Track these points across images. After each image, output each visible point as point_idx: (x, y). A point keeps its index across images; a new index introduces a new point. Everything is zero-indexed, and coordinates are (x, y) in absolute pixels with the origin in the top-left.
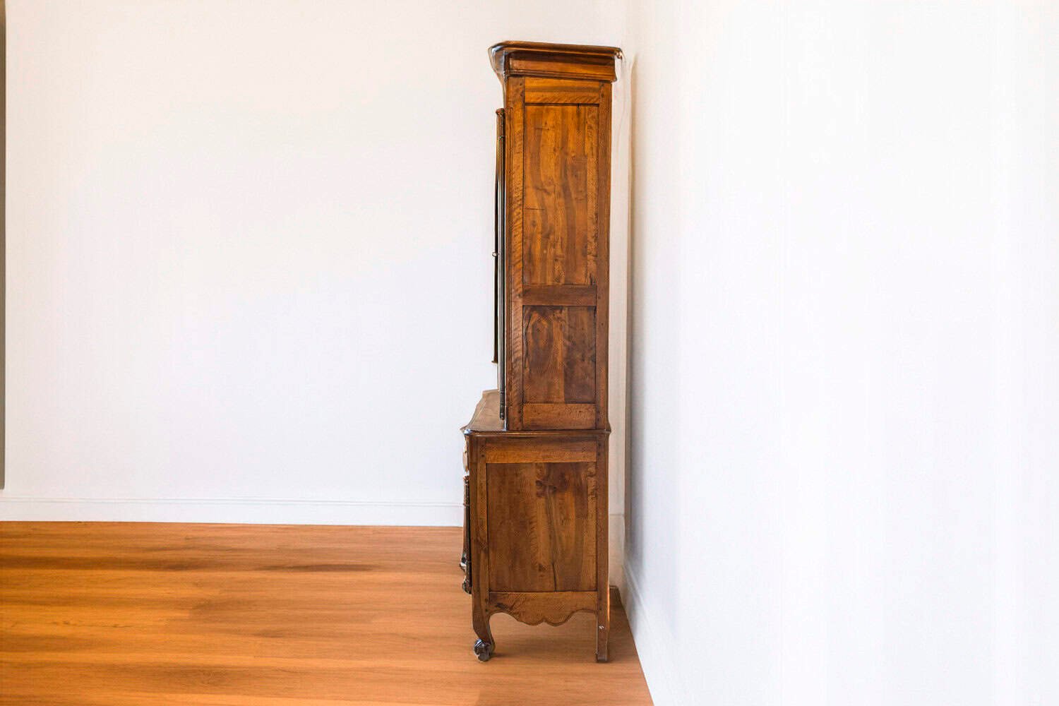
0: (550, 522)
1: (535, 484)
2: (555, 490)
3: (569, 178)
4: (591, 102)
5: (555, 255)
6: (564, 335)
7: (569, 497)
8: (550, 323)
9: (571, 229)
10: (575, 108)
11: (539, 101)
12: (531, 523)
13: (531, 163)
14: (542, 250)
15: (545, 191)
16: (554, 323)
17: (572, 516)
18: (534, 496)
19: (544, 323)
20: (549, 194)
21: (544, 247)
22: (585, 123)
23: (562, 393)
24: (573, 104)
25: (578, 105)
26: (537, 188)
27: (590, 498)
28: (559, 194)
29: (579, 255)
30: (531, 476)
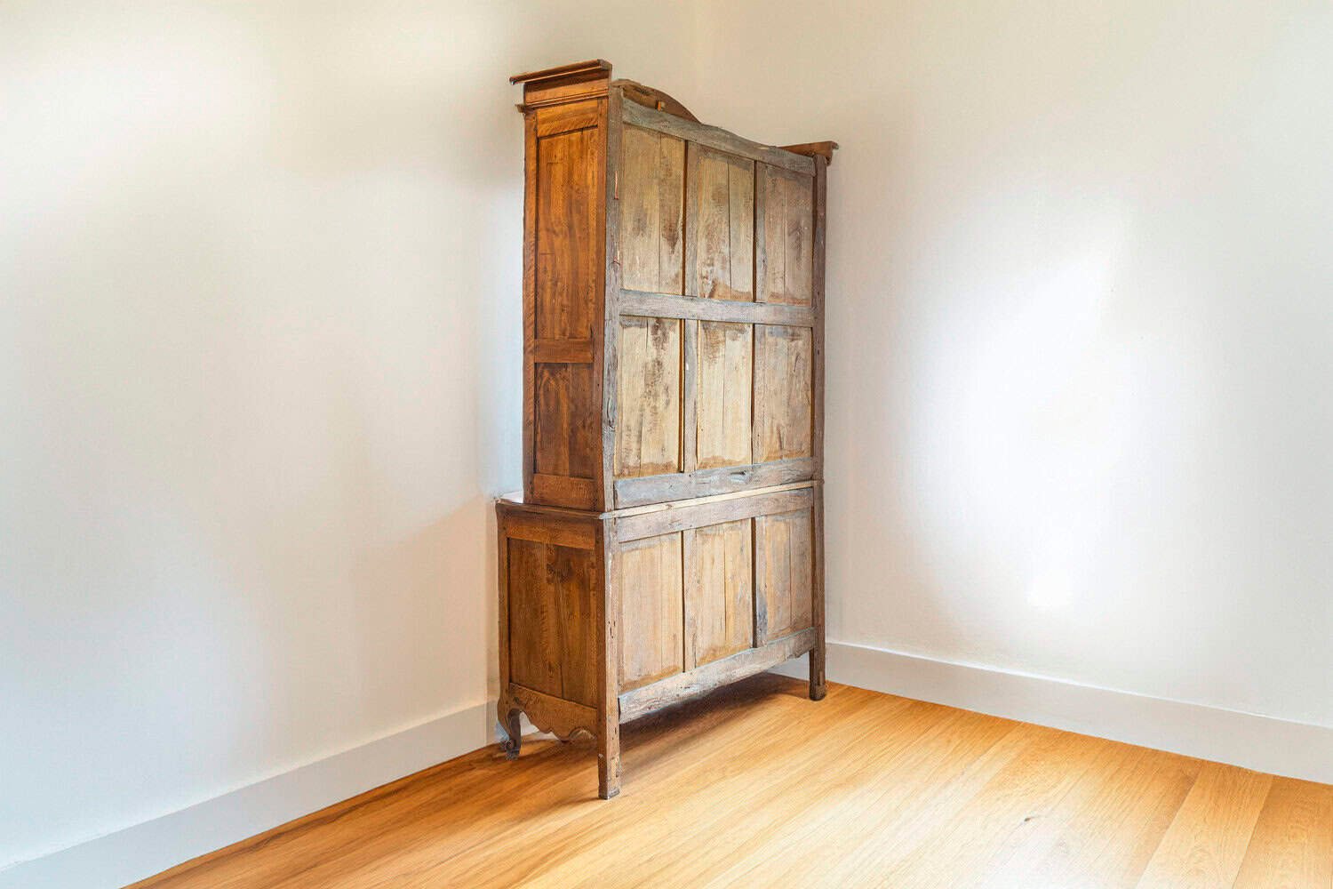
0: (558, 616)
1: (545, 568)
2: (563, 580)
3: (574, 215)
4: (591, 124)
5: (562, 305)
6: (568, 397)
7: (573, 587)
8: (556, 381)
9: (575, 273)
10: (579, 133)
11: (547, 134)
12: (542, 612)
13: (544, 204)
14: (551, 301)
15: (554, 232)
16: (561, 382)
17: (577, 614)
18: (545, 582)
19: (552, 382)
20: (557, 235)
21: (554, 295)
22: (588, 148)
23: (567, 466)
24: (578, 130)
25: (582, 130)
26: (548, 230)
27: (592, 593)
28: (566, 235)
29: (582, 302)
30: (542, 556)
